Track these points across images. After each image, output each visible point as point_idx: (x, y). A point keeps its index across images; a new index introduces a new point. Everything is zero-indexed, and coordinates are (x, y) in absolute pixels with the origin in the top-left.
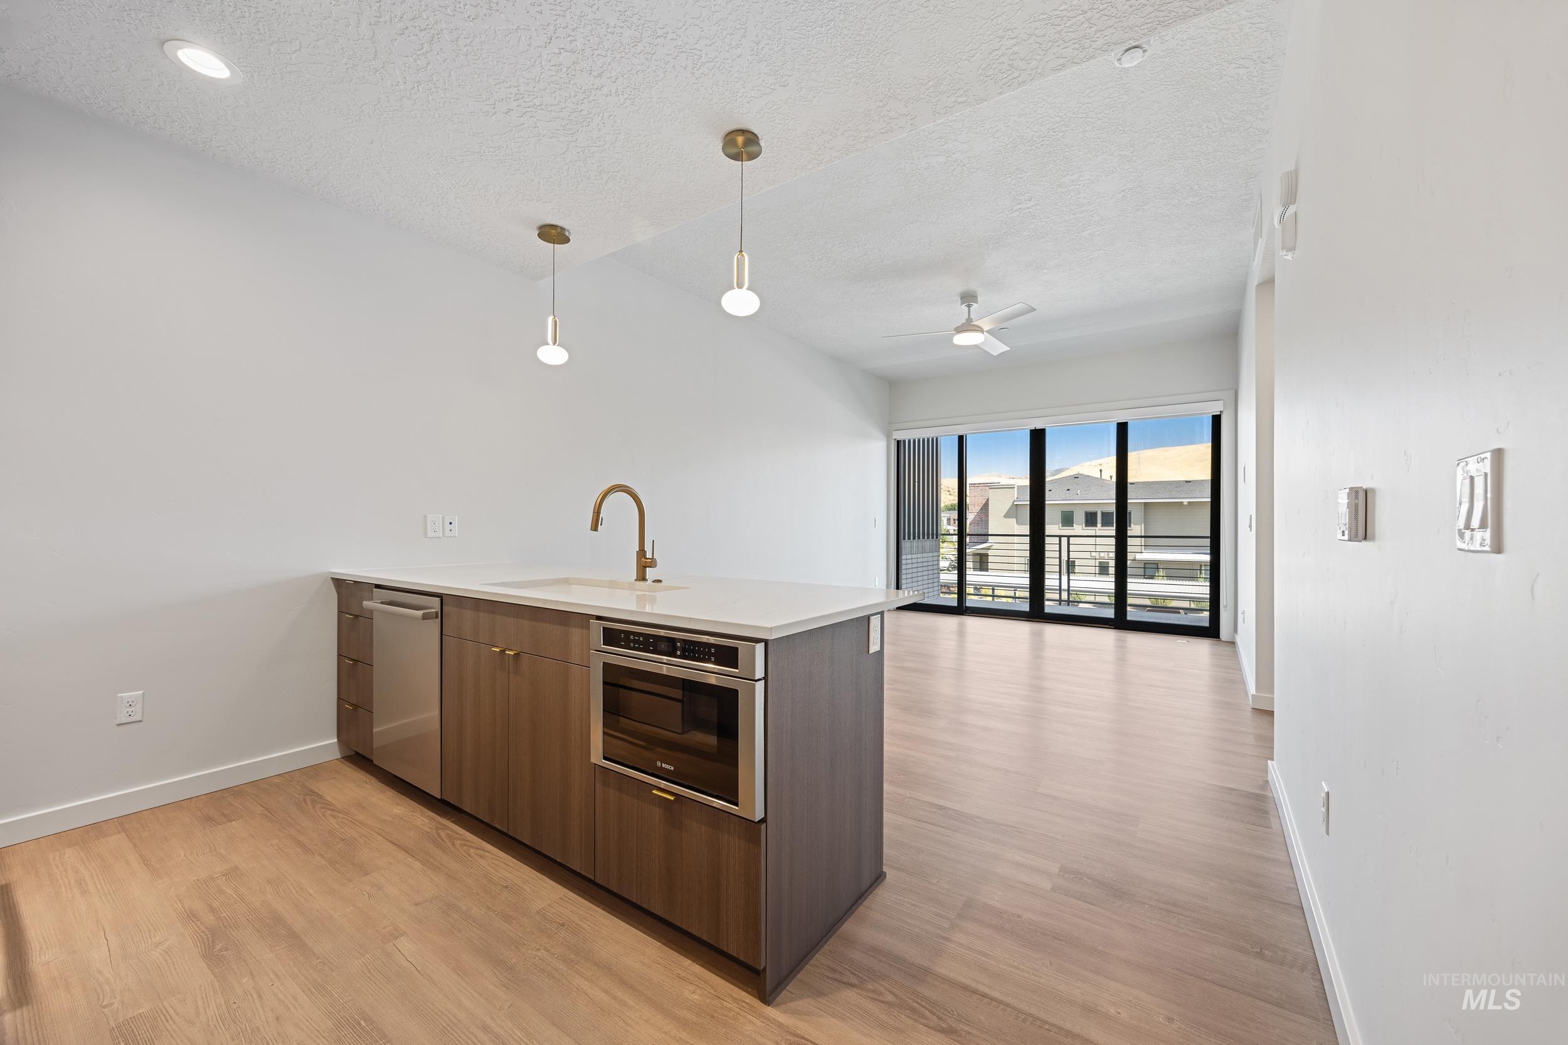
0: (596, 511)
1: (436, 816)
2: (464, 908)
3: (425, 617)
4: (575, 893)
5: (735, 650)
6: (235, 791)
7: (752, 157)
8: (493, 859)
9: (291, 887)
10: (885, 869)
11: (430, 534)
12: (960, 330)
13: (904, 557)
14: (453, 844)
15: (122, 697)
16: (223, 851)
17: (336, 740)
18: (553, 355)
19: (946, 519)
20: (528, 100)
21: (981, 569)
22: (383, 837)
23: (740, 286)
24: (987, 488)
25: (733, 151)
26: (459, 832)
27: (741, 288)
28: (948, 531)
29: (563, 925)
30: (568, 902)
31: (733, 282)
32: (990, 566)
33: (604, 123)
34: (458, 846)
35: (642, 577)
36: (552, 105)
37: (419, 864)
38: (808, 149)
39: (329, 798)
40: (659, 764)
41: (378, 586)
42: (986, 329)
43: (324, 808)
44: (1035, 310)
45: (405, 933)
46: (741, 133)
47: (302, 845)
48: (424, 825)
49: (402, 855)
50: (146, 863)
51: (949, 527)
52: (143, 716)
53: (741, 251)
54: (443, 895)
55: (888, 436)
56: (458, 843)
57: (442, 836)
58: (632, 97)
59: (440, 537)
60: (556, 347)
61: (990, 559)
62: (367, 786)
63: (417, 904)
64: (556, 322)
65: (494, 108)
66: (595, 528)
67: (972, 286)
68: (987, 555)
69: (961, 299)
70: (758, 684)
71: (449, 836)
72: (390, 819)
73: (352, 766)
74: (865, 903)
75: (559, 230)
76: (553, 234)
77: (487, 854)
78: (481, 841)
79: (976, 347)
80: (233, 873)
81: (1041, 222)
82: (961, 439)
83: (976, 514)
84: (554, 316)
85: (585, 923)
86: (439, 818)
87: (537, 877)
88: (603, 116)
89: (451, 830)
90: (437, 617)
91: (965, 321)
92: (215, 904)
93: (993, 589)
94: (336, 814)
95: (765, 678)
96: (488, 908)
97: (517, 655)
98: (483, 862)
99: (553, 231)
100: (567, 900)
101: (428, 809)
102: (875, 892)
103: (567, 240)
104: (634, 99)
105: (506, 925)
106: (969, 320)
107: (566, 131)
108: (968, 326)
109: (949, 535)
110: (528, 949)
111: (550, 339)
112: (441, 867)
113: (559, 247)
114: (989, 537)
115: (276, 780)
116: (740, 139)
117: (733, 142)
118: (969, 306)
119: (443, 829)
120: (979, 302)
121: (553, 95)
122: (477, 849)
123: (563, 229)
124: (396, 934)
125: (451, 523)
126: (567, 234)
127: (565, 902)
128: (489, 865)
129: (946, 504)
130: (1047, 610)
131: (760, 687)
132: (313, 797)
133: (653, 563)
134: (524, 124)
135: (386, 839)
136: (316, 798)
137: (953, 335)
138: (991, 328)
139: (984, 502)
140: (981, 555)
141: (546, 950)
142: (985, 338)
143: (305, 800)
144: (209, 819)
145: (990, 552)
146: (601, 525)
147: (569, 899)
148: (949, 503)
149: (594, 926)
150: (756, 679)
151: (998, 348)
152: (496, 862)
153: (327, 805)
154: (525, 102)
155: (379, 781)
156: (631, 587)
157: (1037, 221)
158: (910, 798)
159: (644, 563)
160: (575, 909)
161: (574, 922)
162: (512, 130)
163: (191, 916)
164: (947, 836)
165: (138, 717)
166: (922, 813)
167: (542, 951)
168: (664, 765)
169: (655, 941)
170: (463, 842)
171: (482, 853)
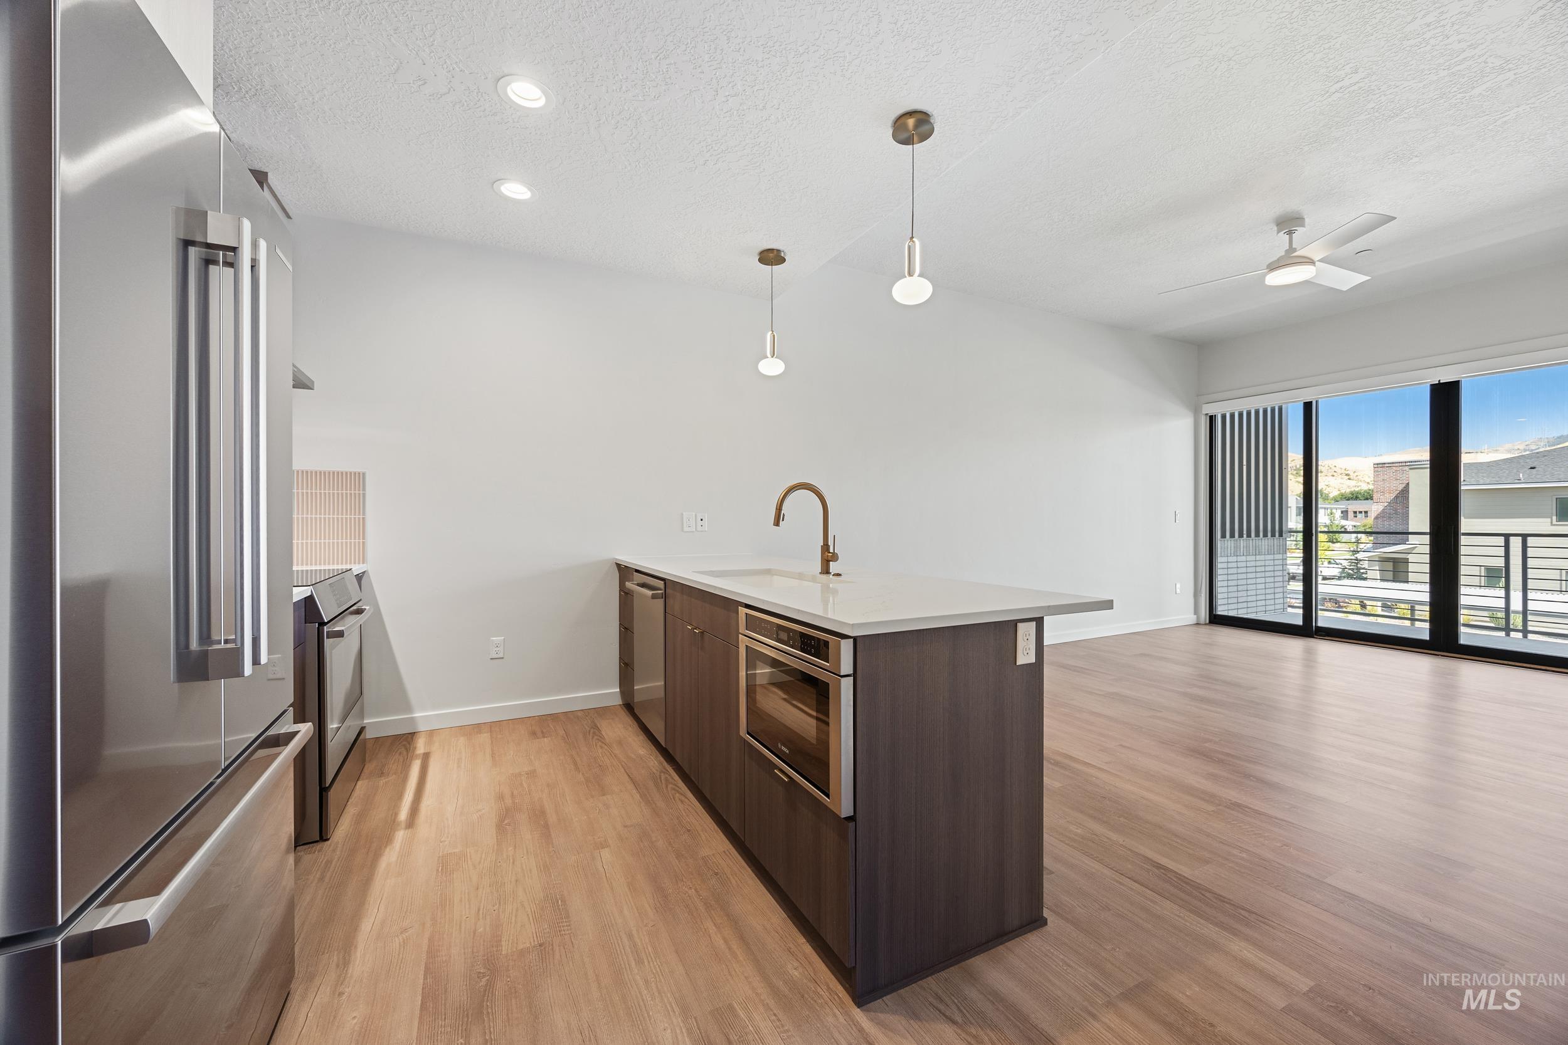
0: (778, 508)
1: (665, 762)
2: (654, 839)
3: (654, 597)
4: (736, 850)
5: (826, 643)
6: (554, 717)
7: (924, 137)
8: (690, 805)
9: (558, 793)
10: (1046, 913)
11: (686, 529)
12: (1273, 267)
13: (1220, 559)
14: (667, 787)
15: (492, 640)
16: (533, 758)
17: (618, 690)
18: (772, 367)
19: (1339, 512)
20: (716, 149)
21: (1395, 580)
22: (625, 770)
23: (910, 274)
24: (1407, 468)
25: (904, 136)
26: (675, 778)
27: (912, 276)
28: (1343, 527)
29: (716, 874)
30: (728, 856)
31: (905, 270)
32: (1411, 577)
33: (781, 148)
34: (669, 789)
35: (826, 571)
36: (736, 146)
37: (638, 796)
38: (987, 108)
39: (604, 733)
40: (779, 745)
41: (637, 571)
42: (1316, 258)
43: (598, 739)
44: (1396, 218)
45: (610, 846)
46: (908, 115)
47: (575, 764)
48: (654, 767)
49: (630, 786)
50: (493, 755)
51: (1344, 522)
52: (504, 654)
53: (912, 237)
54: (644, 824)
55: (1196, 411)
56: (670, 786)
57: (662, 779)
58: (798, 116)
59: (693, 532)
60: (774, 359)
61: (1411, 567)
62: (630, 729)
63: (625, 827)
64: (774, 336)
65: (694, 163)
66: (777, 523)
67: (1291, 205)
68: (1406, 561)
69: (1277, 226)
70: (843, 680)
71: (666, 780)
72: (634, 757)
73: (626, 710)
74: (1009, 944)
75: (775, 252)
76: (771, 257)
77: (686, 800)
78: (686, 788)
79: (1306, 283)
80: (532, 774)
81: (1385, 95)
82: (1308, 406)
83: (1386, 504)
84: (773, 332)
85: (734, 878)
86: (665, 764)
87: (714, 829)
88: (778, 142)
89: (670, 775)
90: (662, 598)
91: (1283, 254)
92: (515, 792)
93: (1413, 610)
94: (603, 745)
95: (855, 675)
96: (670, 843)
97: (702, 633)
98: (681, 806)
99: (771, 255)
100: (729, 854)
101: (661, 754)
102: (1026, 935)
103: (783, 260)
104: (799, 118)
105: (676, 860)
106: (1291, 249)
107: (753, 165)
108: (1289, 259)
109: (1346, 532)
110: (684, 885)
111: (769, 355)
112: (651, 802)
113: (777, 268)
114: (1410, 536)
115: (579, 714)
116: (911, 122)
117: (905, 127)
118: (1290, 233)
119: (664, 773)
120: (1306, 224)
121: (734, 137)
122: (682, 794)
123: (779, 251)
124: (603, 845)
125: (702, 520)
126: (782, 255)
127: (726, 856)
128: (684, 810)
129: (1343, 491)
130: (1463, 641)
131: (847, 685)
132: (595, 730)
133: (835, 558)
134: (719, 169)
135: (626, 772)
136: (596, 729)
137: (1264, 276)
138: (1327, 254)
139: (1401, 487)
140: (1395, 561)
141: (696, 890)
142: (1317, 271)
143: (590, 731)
144: (534, 734)
145: (1411, 558)
146: (783, 520)
147: (730, 853)
148: (1348, 491)
149: (739, 882)
150: (842, 674)
151: (1346, 280)
152: (690, 809)
153: (601, 739)
154: (715, 150)
155: (639, 727)
156: (813, 579)
157: (1378, 96)
158: (1121, 845)
159: (828, 557)
160: (731, 864)
161: (726, 874)
162: (713, 177)
163: (500, 797)
164: (1152, 901)
165: (501, 655)
166: (1129, 866)
167: (693, 890)
168: (783, 748)
169: (783, 912)
170: (674, 786)
171: (683, 798)
